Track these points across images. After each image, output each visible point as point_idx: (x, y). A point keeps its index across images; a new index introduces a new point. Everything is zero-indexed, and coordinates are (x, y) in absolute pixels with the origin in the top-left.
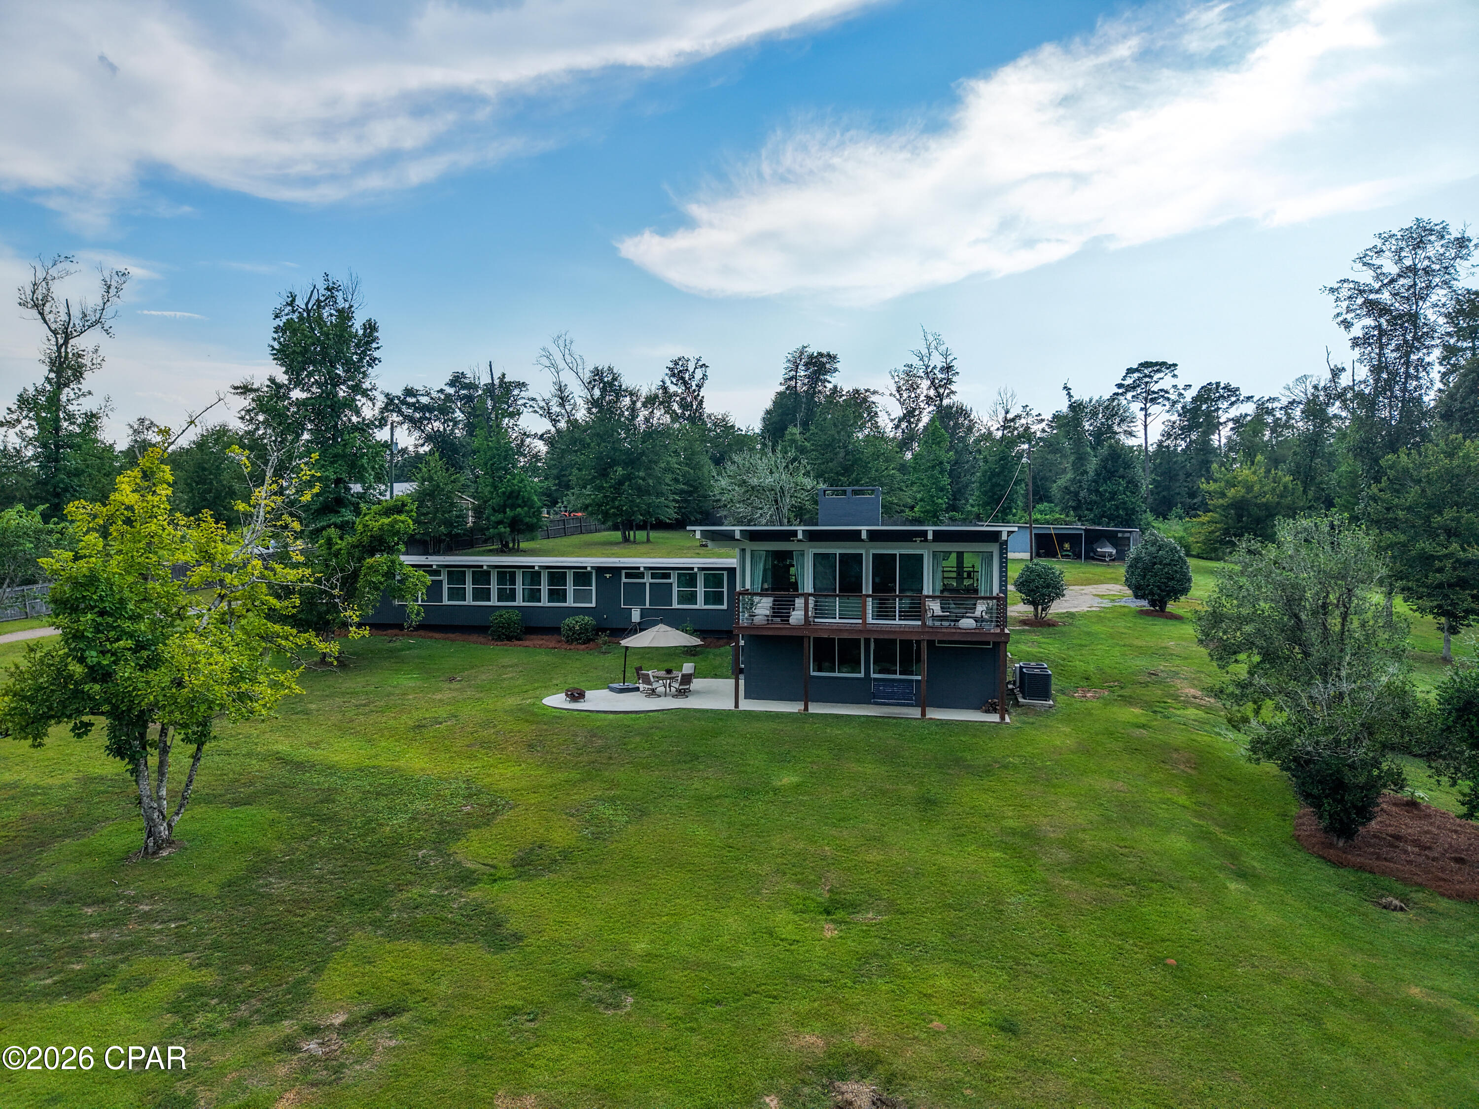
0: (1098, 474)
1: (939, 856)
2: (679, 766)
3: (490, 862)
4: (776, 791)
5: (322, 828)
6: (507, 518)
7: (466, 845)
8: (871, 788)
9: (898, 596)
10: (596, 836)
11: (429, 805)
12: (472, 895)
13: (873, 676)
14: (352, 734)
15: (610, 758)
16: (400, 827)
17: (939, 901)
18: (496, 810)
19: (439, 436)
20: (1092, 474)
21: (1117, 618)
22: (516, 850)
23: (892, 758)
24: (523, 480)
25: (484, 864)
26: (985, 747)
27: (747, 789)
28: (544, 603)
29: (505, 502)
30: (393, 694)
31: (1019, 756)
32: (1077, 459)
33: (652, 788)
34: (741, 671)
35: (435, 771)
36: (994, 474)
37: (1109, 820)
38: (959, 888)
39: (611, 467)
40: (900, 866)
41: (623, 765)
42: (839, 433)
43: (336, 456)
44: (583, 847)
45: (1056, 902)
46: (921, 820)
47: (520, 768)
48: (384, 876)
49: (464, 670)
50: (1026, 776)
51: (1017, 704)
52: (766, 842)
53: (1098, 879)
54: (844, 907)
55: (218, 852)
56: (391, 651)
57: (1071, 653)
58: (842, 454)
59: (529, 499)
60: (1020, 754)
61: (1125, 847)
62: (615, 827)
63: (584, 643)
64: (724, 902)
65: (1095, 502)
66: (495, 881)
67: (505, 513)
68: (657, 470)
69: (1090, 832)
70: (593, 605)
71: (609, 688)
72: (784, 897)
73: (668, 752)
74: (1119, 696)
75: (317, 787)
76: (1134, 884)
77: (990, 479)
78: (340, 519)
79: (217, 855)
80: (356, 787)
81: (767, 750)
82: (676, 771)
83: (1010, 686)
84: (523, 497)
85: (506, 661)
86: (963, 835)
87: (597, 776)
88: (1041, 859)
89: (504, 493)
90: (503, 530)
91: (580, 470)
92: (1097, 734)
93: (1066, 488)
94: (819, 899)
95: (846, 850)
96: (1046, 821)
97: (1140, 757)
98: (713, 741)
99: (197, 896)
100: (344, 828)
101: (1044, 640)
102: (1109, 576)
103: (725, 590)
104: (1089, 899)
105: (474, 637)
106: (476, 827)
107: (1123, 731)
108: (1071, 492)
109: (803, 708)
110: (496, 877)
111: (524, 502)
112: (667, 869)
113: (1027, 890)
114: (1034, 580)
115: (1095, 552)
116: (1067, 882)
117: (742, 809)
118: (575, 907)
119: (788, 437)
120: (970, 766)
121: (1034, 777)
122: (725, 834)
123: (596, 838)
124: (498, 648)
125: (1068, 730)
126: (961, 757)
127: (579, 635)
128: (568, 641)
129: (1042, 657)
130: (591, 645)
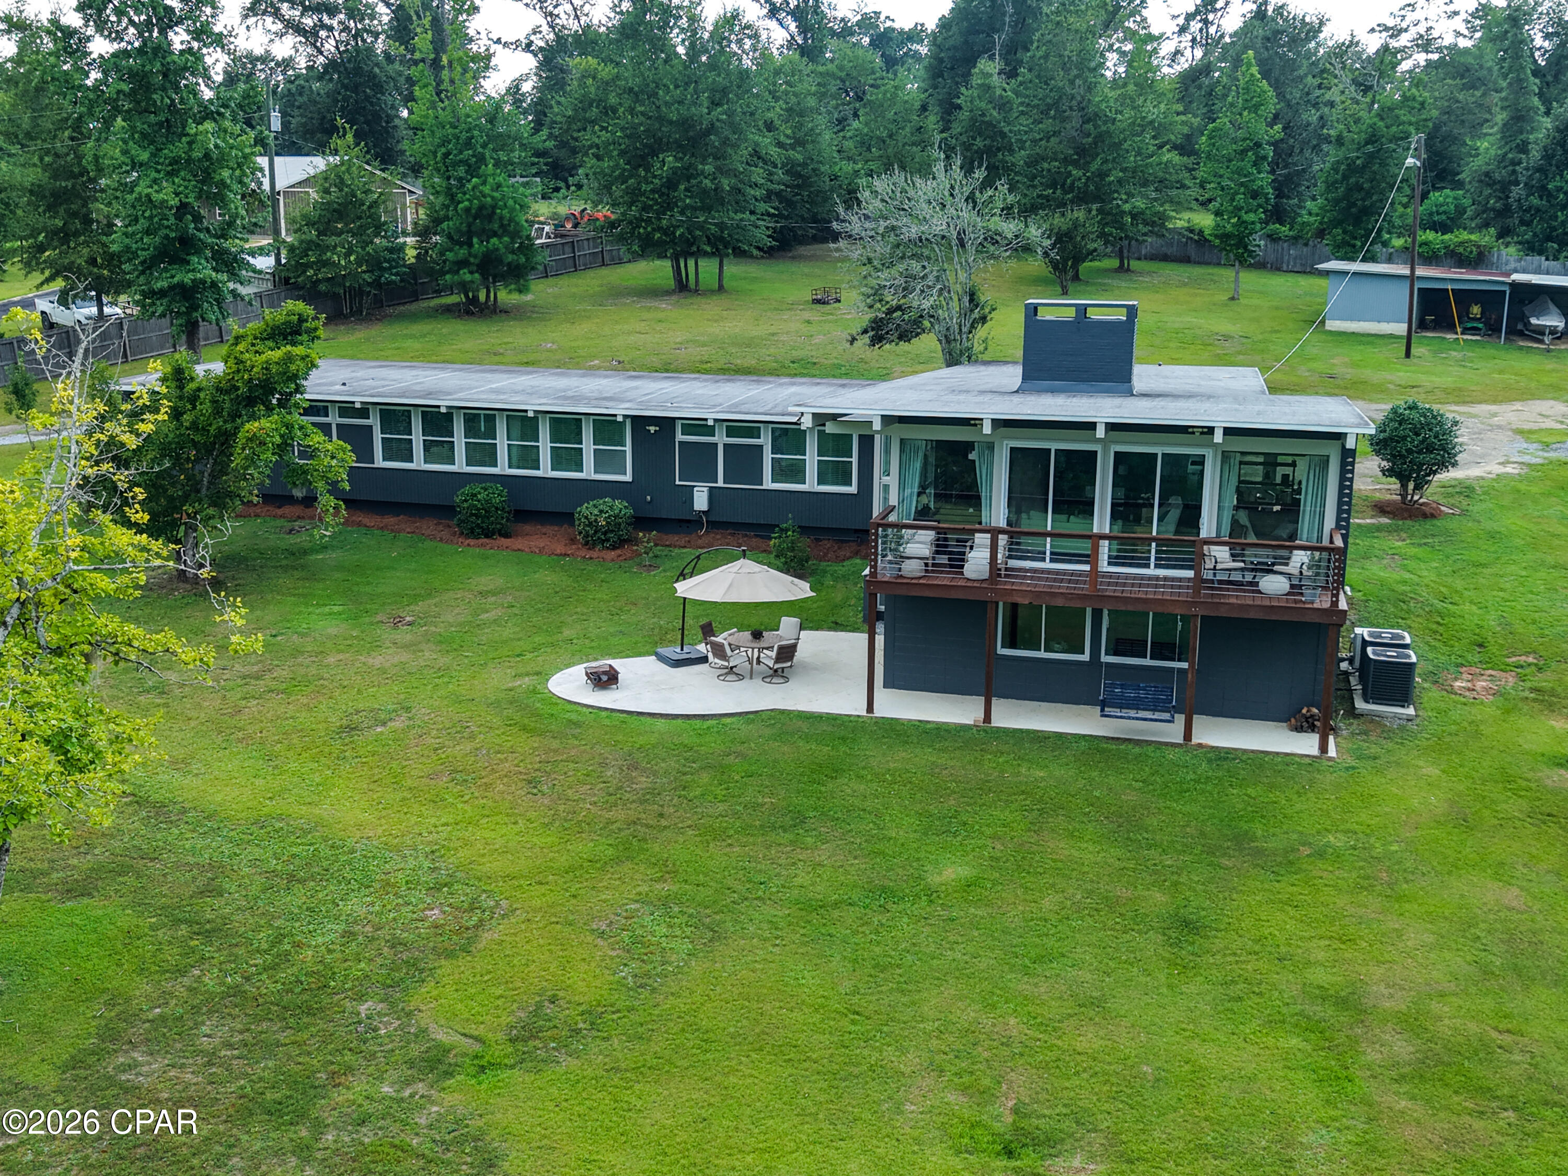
0: (1548, 156)
1: (1195, 1044)
2: (772, 837)
3: (473, 1030)
4: (931, 894)
5: (208, 951)
6: (475, 257)
7: (435, 993)
8: (1089, 894)
9: (1154, 539)
10: (642, 982)
11: (372, 904)
12: (450, 1099)
13: (1105, 659)
14: (240, 741)
15: (661, 815)
16: (330, 951)
17: (1189, 1138)
18: (481, 921)
19: (349, 61)
20: (1535, 154)
21: (1550, 495)
22: (515, 1005)
23: (1128, 832)
24: (499, 186)
25: (465, 1035)
26: (1289, 812)
27: (884, 889)
28: (546, 471)
29: (469, 225)
30: (302, 653)
31: (1346, 832)
32: (1512, 118)
33: (730, 882)
34: (879, 616)
35: (380, 831)
36: (1352, 169)
37: (1487, 972)
38: (1225, 1111)
39: (655, 154)
40: (1129, 1062)
41: (681, 831)
42: (1072, 82)
43: (175, 161)
44: (620, 1005)
45: (1381, 1146)
46: (1172, 964)
47: (516, 828)
48: (309, 1054)
49: (416, 598)
50: (1354, 875)
51: (1352, 712)
52: (913, 1003)
53: (1456, 1099)
54: (1036, 1143)
55: (49, 998)
56: (291, 553)
57: (1459, 584)
58: (1076, 122)
59: (511, 220)
60: (1348, 826)
61: (1508, 1031)
62: (670, 964)
63: (614, 548)
64: (844, 1129)
65: (1538, 210)
66: (482, 1069)
67: (470, 245)
68: (739, 158)
69: (1454, 999)
70: (628, 478)
71: (657, 654)
72: (941, 1119)
73: (756, 806)
74: (1532, 690)
75: (192, 860)
76: (1516, 1109)
77: (1345, 177)
78: (190, 275)
79: (50, 1004)
80: (254, 863)
81: (918, 807)
82: (768, 847)
83: (1344, 666)
84: (501, 218)
85: (486, 581)
86: (1240, 999)
87: (642, 850)
88: (1364, 1053)
89: (467, 210)
90: (468, 277)
91: (599, 158)
92: (1484, 782)
93: (1487, 174)
94: (997, 1126)
95: (1043, 1026)
96: (1379, 971)
97: (1554, 830)
98: (830, 786)
99: (27, 1088)
100: (241, 951)
101: (1414, 551)
102: (1546, 380)
103: (854, 460)
104: (1437, 1140)
105: (428, 525)
106: (450, 954)
107: (1530, 775)
108: (1495, 183)
109: (981, 715)
110: (483, 1062)
111: (502, 226)
112: (754, 1056)
113: (1334, 1120)
114: (1404, 438)
115: (1527, 324)
116: (1403, 1103)
117: (877, 933)
118: (608, 1129)
119: (976, 81)
120: (1259, 852)
121: (1367, 878)
122: (847, 986)
123: (641, 986)
124: (471, 550)
125: (1434, 771)
126: (1247, 832)
127: (605, 533)
128: (587, 543)
129: (1404, 593)
130: (627, 550)
